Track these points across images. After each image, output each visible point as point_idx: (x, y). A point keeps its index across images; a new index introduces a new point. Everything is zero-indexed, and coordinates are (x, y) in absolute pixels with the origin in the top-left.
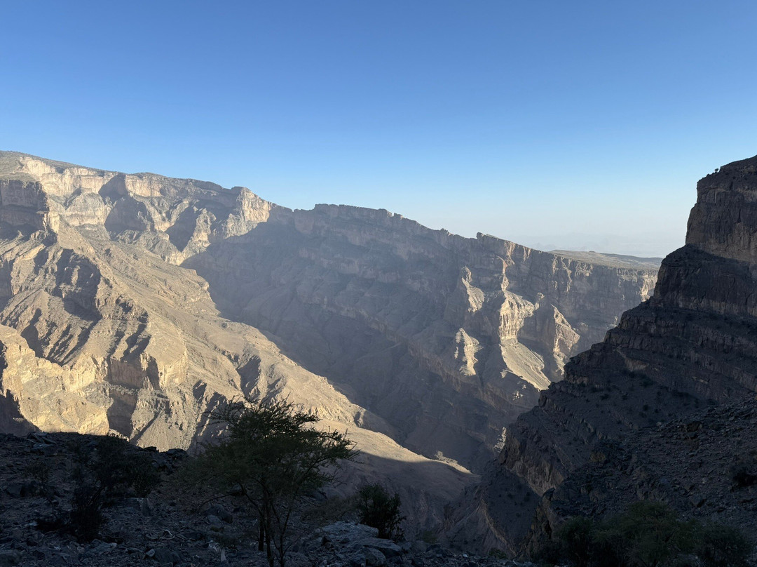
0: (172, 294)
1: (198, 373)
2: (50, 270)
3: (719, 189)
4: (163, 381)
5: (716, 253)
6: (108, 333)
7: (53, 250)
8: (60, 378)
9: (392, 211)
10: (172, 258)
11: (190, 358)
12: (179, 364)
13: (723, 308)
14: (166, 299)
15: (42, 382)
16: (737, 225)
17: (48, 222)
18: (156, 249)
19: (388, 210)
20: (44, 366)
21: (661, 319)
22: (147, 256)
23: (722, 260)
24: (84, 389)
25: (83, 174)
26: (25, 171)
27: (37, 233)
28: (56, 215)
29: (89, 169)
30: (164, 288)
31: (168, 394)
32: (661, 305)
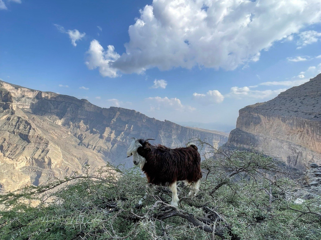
0: (57, 135)
1: (66, 164)
2: (11, 124)
3: (246, 113)
4: (53, 166)
5: (245, 131)
6: (32, 148)
7: (13, 117)
8: (13, 164)
9: (137, 111)
10: (57, 122)
11: (63, 158)
12: (59, 160)
13: (247, 147)
14: (54, 136)
15: (5, 166)
16: (251, 123)
17: (12, 106)
18: (51, 119)
19: (135, 110)
20: (6, 160)
21: (230, 150)
22: (48, 121)
23: (247, 133)
24: (21, 169)
25: (26, 90)
26: (3, 87)
27: (7, 110)
28: (15, 104)
29: (28, 89)
30: (54, 132)
31: (54, 171)
32: (230, 146)
